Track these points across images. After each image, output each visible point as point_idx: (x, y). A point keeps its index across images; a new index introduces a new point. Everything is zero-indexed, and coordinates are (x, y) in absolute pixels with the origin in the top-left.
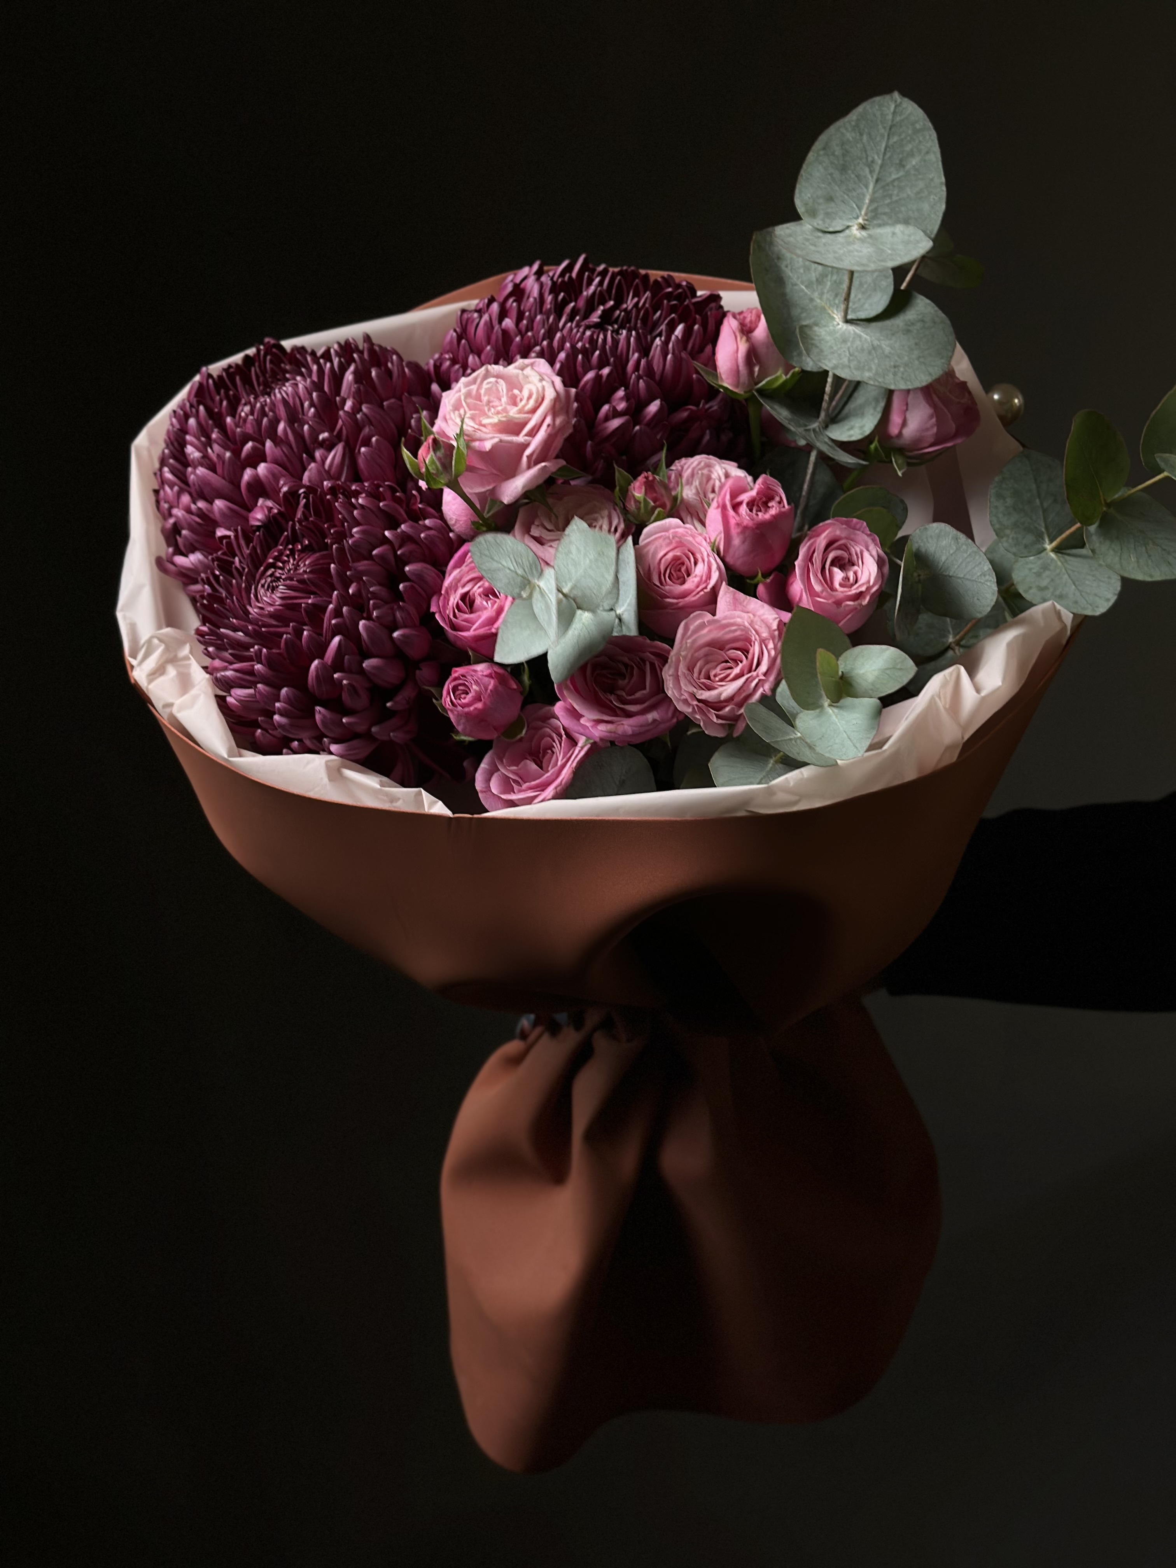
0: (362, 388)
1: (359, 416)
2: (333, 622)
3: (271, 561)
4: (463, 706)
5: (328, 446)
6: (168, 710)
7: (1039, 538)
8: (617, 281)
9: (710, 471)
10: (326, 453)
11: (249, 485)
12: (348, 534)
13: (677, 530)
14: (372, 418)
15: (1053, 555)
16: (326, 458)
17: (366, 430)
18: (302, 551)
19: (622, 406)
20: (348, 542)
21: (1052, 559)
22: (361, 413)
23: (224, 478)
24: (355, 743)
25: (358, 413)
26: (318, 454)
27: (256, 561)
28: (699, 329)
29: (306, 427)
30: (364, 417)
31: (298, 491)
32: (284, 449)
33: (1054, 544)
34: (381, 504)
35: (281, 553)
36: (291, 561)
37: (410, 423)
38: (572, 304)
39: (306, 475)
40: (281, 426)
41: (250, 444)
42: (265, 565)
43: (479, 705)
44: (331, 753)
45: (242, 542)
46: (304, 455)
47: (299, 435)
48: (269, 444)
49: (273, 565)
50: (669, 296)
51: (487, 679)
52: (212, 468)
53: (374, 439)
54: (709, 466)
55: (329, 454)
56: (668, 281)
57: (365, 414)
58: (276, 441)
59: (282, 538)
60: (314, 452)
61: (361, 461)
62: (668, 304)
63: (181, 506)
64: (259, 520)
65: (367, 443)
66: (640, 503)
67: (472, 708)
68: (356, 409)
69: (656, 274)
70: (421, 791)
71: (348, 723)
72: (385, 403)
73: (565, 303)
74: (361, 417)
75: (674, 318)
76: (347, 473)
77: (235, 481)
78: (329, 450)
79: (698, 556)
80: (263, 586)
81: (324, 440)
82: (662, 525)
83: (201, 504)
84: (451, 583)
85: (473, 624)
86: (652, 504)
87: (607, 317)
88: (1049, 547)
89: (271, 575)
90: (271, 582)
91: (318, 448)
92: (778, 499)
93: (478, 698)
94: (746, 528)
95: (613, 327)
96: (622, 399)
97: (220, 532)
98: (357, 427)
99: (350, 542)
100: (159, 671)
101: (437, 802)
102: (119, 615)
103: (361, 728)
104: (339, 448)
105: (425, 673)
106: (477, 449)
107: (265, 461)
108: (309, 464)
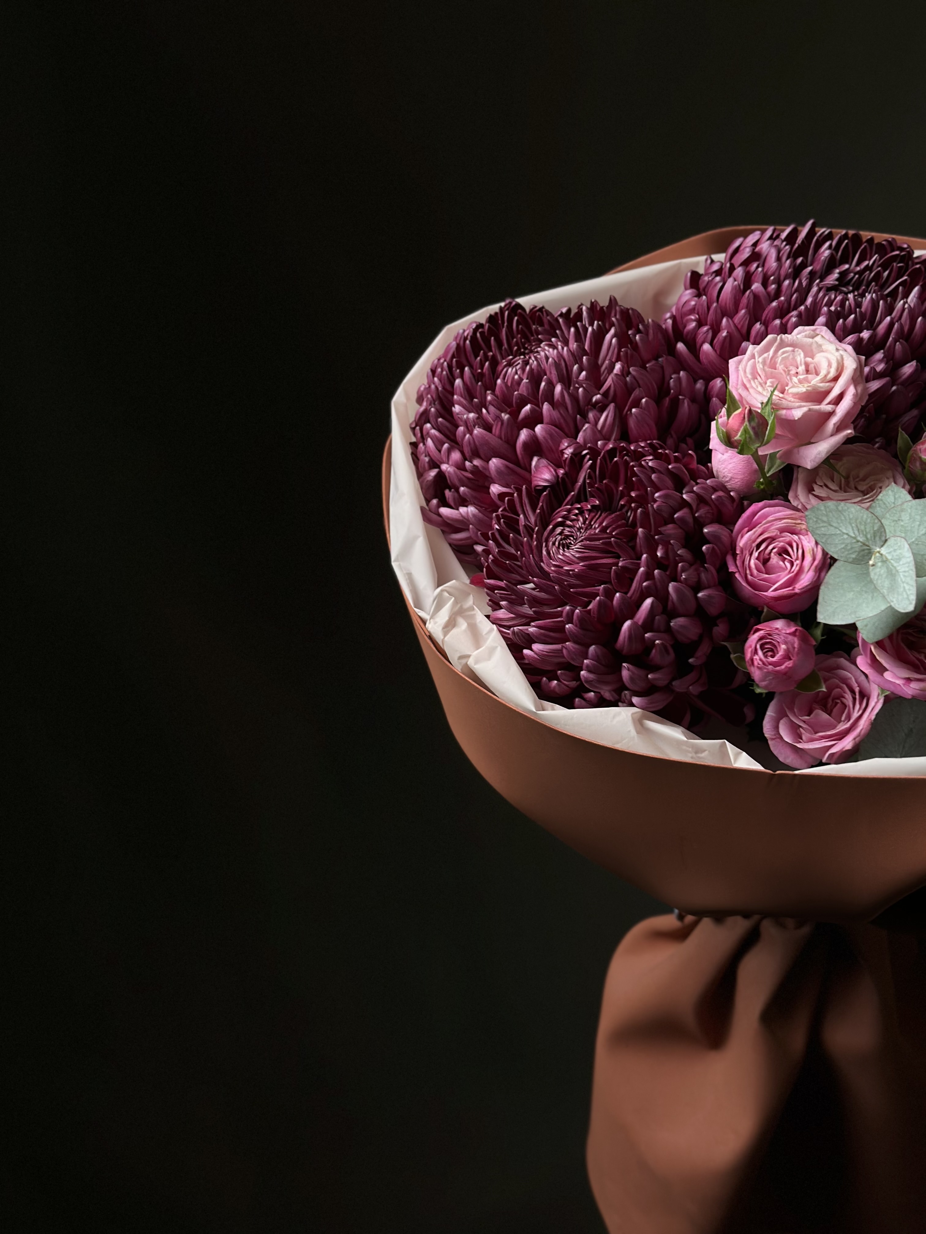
0: (629, 351)
1: (628, 379)
2: (645, 584)
3: (560, 519)
4: (775, 664)
5: (601, 407)
6: (463, 661)
8: (844, 243)
10: (598, 414)
11: (525, 444)
12: (650, 498)
14: (639, 380)
16: (599, 419)
17: (637, 392)
18: (592, 510)
19: (880, 368)
20: (652, 506)
22: (629, 376)
23: (501, 438)
24: (656, 696)
25: (628, 376)
26: (591, 415)
27: (545, 520)
29: (580, 390)
30: (633, 380)
31: (582, 452)
32: (562, 412)
34: (670, 467)
35: (569, 511)
36: (581, 519)
37: (669, 383)
38: (810, 268)
39: (581, 435)
40: (558, 388)
41: (528, 407)
42: (554, 522)
43: (788, 664)
44: (632, 705)
45: (525, 500)
47: (574, 398)
48: (546, 406)
49: (562, 524)
52: (488, 427)
53: (644, 400)
55: (601, 415)
57: (634, 377)
58: (553, 403)
59: (569, 498)
60: (587, 413)
61: (632, 423)
62: (896, 266)
63: (450, 463)
64: (543, 481)
65: (637, 404)
67: (778, 666)
68: (625, 372)
69: (881, 237)
70: (725, 742)
71: (654, 679)
72: (647, 365)
74: (630, 380)
75: (906, 280)
76: (616, 435)
77: (511, 441)
78: (602, 411)
80: (554, 544)
81: (597, 402)
83: (477, 462)
84: (746, 543)
85: (774, 584)
89: (560, 534)
90: (561, 540)
91: (591, 410)
93: (787, 657)
96: (881, 361)
97: (495, 489)
98: (628, 390)
99: (655, 506)
100: (450, 625)
101: (742, 753)
102: (395, 565)
103: (662, 683)
104: (611, 409)
105: (720, 629)
106: (784, 417)
107: (542, 423)
108: (583, 425)
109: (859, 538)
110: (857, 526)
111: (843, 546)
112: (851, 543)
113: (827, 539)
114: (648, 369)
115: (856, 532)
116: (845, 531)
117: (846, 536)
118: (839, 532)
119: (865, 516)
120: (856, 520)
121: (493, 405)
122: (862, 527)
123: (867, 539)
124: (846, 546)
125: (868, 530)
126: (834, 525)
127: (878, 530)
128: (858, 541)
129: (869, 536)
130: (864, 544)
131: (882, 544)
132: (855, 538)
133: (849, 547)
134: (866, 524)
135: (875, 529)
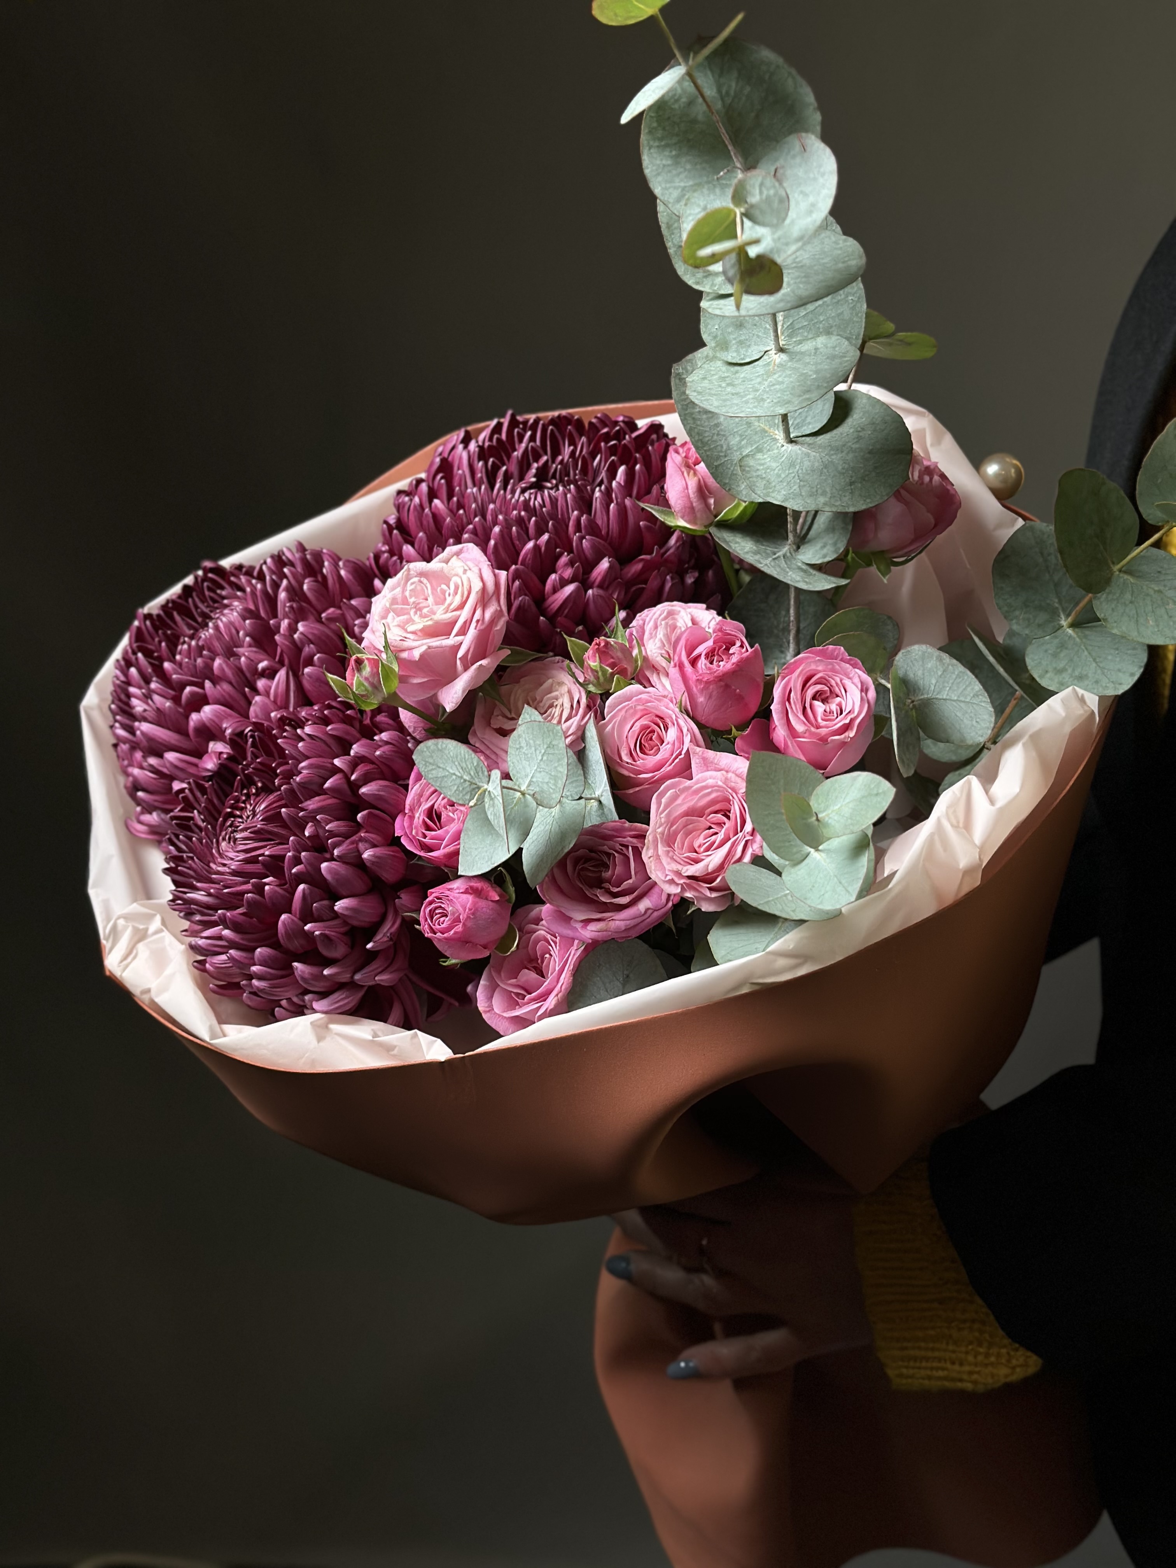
0: (296, 605)
1: (296, 636)
2: (294, 870)
3: (229, 810)
4: (444, 930)
5: (270, 673)
6: (146, 996)
7: (1054, 614)
8: (549, 431)
9: (674, 619)
10: (268, 682)
11: (196, 730)
12: (295, 772)
13: (639, 697)
14: (310, 637)
15: (1070, 631)
16: (270, 688)
17: (307, 650)
18: (257, 795)
19: (569, 573)
20: (296, 780)
21: (1070, 637)
22: (298, 633)
23: (169, 729)
24: (339, 995)
25: (295, 633)
26: (261, 684)
27: (214, 812)
28: (641, 468)
29: (243, 659)
30: (302, 636)
31: (244, 730)
32: (225, 687)
33: (1070, 619)
34: (329, 728)
35: (237, 800)
36: (248, 807)
38: (504, 468)
39: (252, 709)
40: (218, 662)
41: (188, 689)
42: (223, 816)
43: (461, 926)
45: (197, 794)
46: (247, 689)
47: (239, 670)
48: (208, 684)
49: (231, 815)
50: (607, 438)
51: (465, 896)
53: (316, 658)
54: (671, 614)
55: (272, 683)
56: (605, 421)
57: (302, 633)
58: (215, 681)
59: (236, 784)
60: (255, 683)
61: (307, 683)
62: (605, 446)
63: (135, 764)
64: (209, 770)
65: (309, 662)
66: (597, 672)
67: (452, 932)
68: (293, 629)
69: (589, 412)
70: (417, 1033)
71: (331, 974)
72: (323, 615)
73: (496, 468)
74: (299, 637)
75: (613, 460)
76: (294, 699)
77: (182, 729)
78: (272, 678)
79: (668, 721)
80: (224, 839)
81: (264, 670)
82: (623, 693)
83: (152, 761)
84: (413, 799)
85: (443, 841)
86: (611, 671)
87: (543, 475)
88: (1064, 623)
89: (231, 826)
90: (232, 833)
91: (259, 678)
92: (738, 644)
93: (457, 920)
94: (708, 683)
95: (551, 483)
96: (567, 565)
97: (177, 786)
98: (297, 648)
99: (299, 780)
100: (130, 954)
101: (436, 1042)
102: (92, 894)
104: (281, 674)
105: (403, 899)
106: (407, 660)
107: (207, 703)
108: (253, 698)
109: (465, 777)
110: (459, 764)
111: (455, 788)
112: (461, 783)
113: (441, 782)
114: (323, 620)
115: (461, 771)
116: (451, 771)
117: (454, 777)
118: (447, 773)
119: (462, 752)
120: (457, 757)
121: (158, 694)
122: (464, 765)
123: (472, 777)
124: (458, 787)
125: (469, 767)
126: (441, 766)
127: (478, 765)
128: (465, 780)
129: (472, 773)
130: (471, 783)
131: (487, 779)
132: (461, 777)
133: (461, 789)
134: (465, 761)
135: (475, 764)
